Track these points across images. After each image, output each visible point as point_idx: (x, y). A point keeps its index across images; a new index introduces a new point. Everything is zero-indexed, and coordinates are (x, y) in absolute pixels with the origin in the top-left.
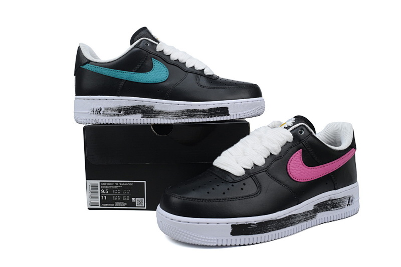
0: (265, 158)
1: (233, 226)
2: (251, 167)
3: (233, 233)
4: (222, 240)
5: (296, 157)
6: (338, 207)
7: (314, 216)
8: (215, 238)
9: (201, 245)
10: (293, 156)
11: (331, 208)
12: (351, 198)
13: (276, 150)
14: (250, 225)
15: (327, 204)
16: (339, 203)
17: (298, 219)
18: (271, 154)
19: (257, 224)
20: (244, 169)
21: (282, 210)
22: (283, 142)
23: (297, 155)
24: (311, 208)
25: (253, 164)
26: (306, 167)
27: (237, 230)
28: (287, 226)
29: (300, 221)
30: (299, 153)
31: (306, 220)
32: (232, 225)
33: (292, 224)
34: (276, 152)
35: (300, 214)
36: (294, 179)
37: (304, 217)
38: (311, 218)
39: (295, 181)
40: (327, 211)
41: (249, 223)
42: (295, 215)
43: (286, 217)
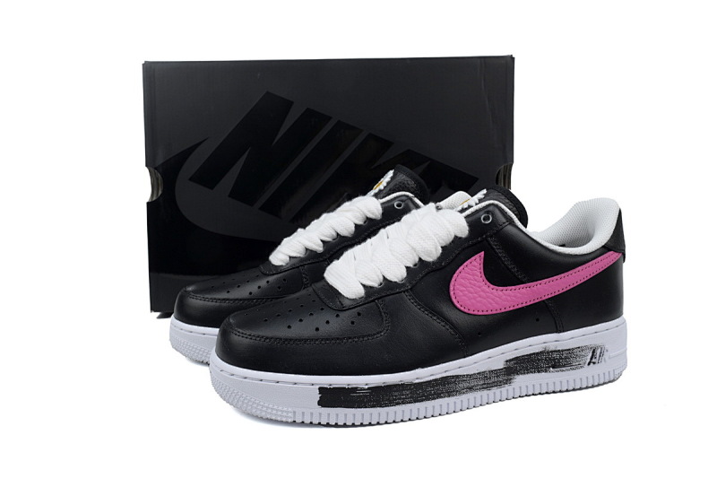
0: (407, 268)
1: (322, 390)
2: (379, 282)
3: (322, 403)
4: (303, 413)
5: (470, 266)
6: (564, 366)
7: (508, 381)
8: (290, 409)
9: (267, 419)
10: (465, 264)
11: (549, 367)
12: (598, 352)
13: (432, 253)
14: (354, 390)
15: (539, 360)
16: (566, 358)
17: (466, 385)
18: (420, 259)
19: (369, 388)
20: (364, 286)
21: (427, 367)
22: (447, 239)
23: (474, 263)
24: (501, 365)
25: (382, 278)
26: (492, 286)
27: (330, 398)
28: (438, 396)
29: (471, 389)
30: (478, 259)
31: (488, 387)
32: (320, 389)
33: (449, 394)
34: (430, 257)
35: (470, 376)
36: (462, 309)
37: (482, 382)
38: (498, 384)
39: (465, 313)
40: (539, 372)
41: (355, 386)
42: (457, 376)
43: (435, 380)
